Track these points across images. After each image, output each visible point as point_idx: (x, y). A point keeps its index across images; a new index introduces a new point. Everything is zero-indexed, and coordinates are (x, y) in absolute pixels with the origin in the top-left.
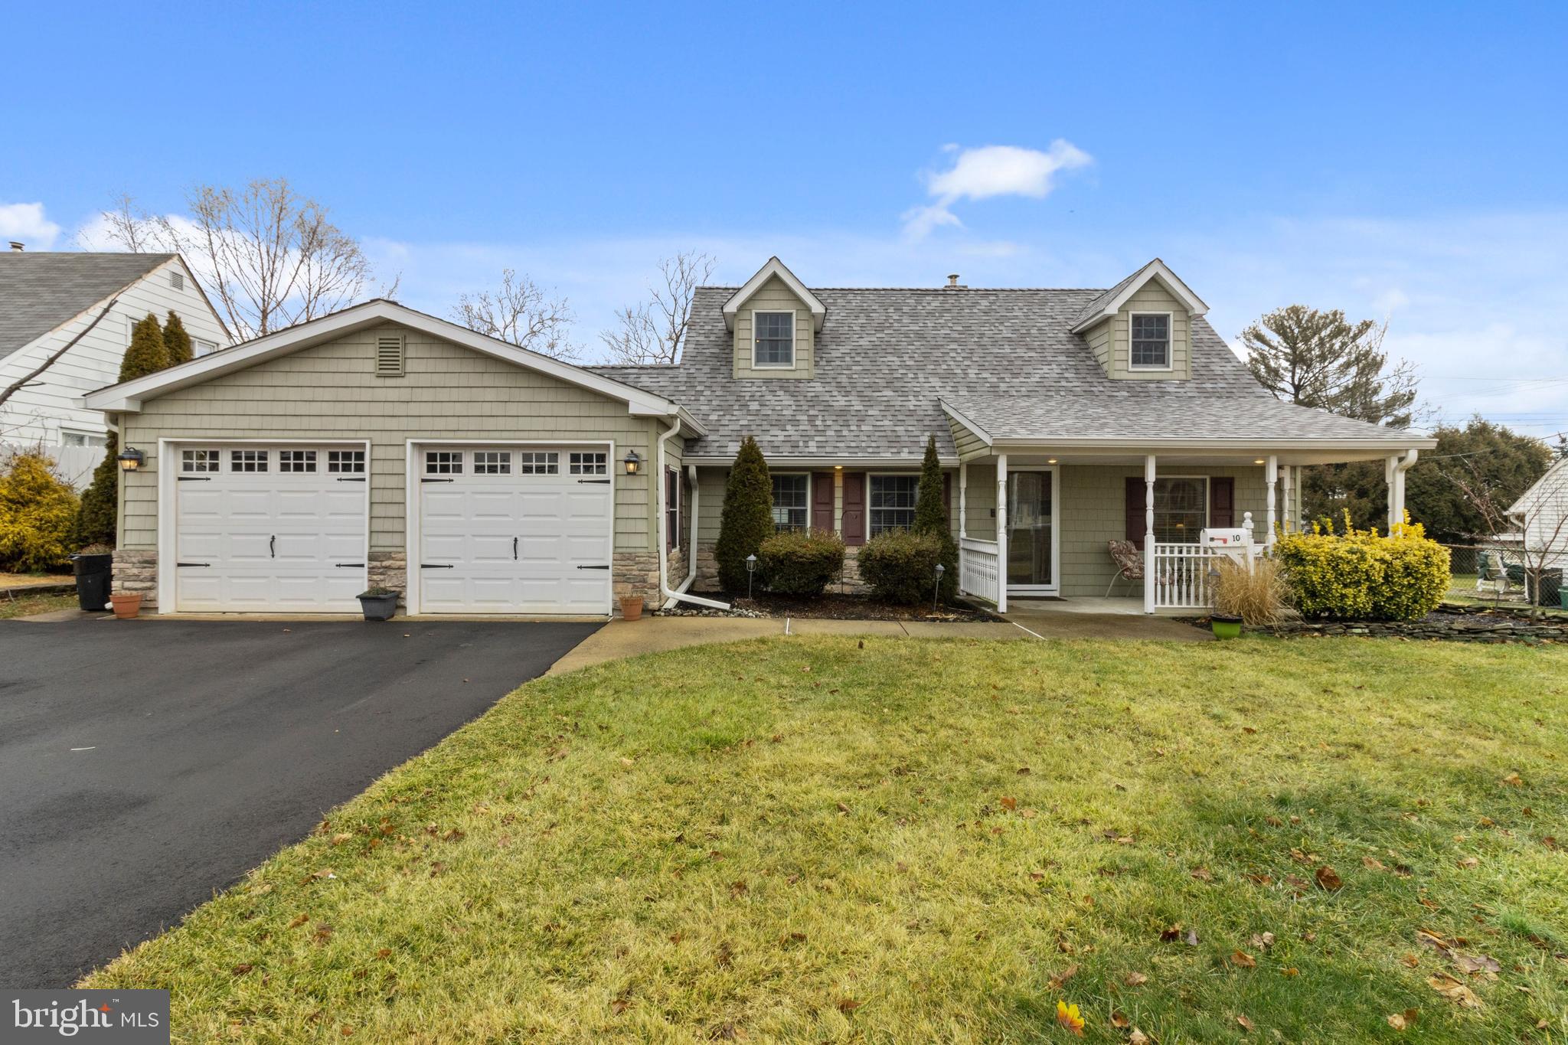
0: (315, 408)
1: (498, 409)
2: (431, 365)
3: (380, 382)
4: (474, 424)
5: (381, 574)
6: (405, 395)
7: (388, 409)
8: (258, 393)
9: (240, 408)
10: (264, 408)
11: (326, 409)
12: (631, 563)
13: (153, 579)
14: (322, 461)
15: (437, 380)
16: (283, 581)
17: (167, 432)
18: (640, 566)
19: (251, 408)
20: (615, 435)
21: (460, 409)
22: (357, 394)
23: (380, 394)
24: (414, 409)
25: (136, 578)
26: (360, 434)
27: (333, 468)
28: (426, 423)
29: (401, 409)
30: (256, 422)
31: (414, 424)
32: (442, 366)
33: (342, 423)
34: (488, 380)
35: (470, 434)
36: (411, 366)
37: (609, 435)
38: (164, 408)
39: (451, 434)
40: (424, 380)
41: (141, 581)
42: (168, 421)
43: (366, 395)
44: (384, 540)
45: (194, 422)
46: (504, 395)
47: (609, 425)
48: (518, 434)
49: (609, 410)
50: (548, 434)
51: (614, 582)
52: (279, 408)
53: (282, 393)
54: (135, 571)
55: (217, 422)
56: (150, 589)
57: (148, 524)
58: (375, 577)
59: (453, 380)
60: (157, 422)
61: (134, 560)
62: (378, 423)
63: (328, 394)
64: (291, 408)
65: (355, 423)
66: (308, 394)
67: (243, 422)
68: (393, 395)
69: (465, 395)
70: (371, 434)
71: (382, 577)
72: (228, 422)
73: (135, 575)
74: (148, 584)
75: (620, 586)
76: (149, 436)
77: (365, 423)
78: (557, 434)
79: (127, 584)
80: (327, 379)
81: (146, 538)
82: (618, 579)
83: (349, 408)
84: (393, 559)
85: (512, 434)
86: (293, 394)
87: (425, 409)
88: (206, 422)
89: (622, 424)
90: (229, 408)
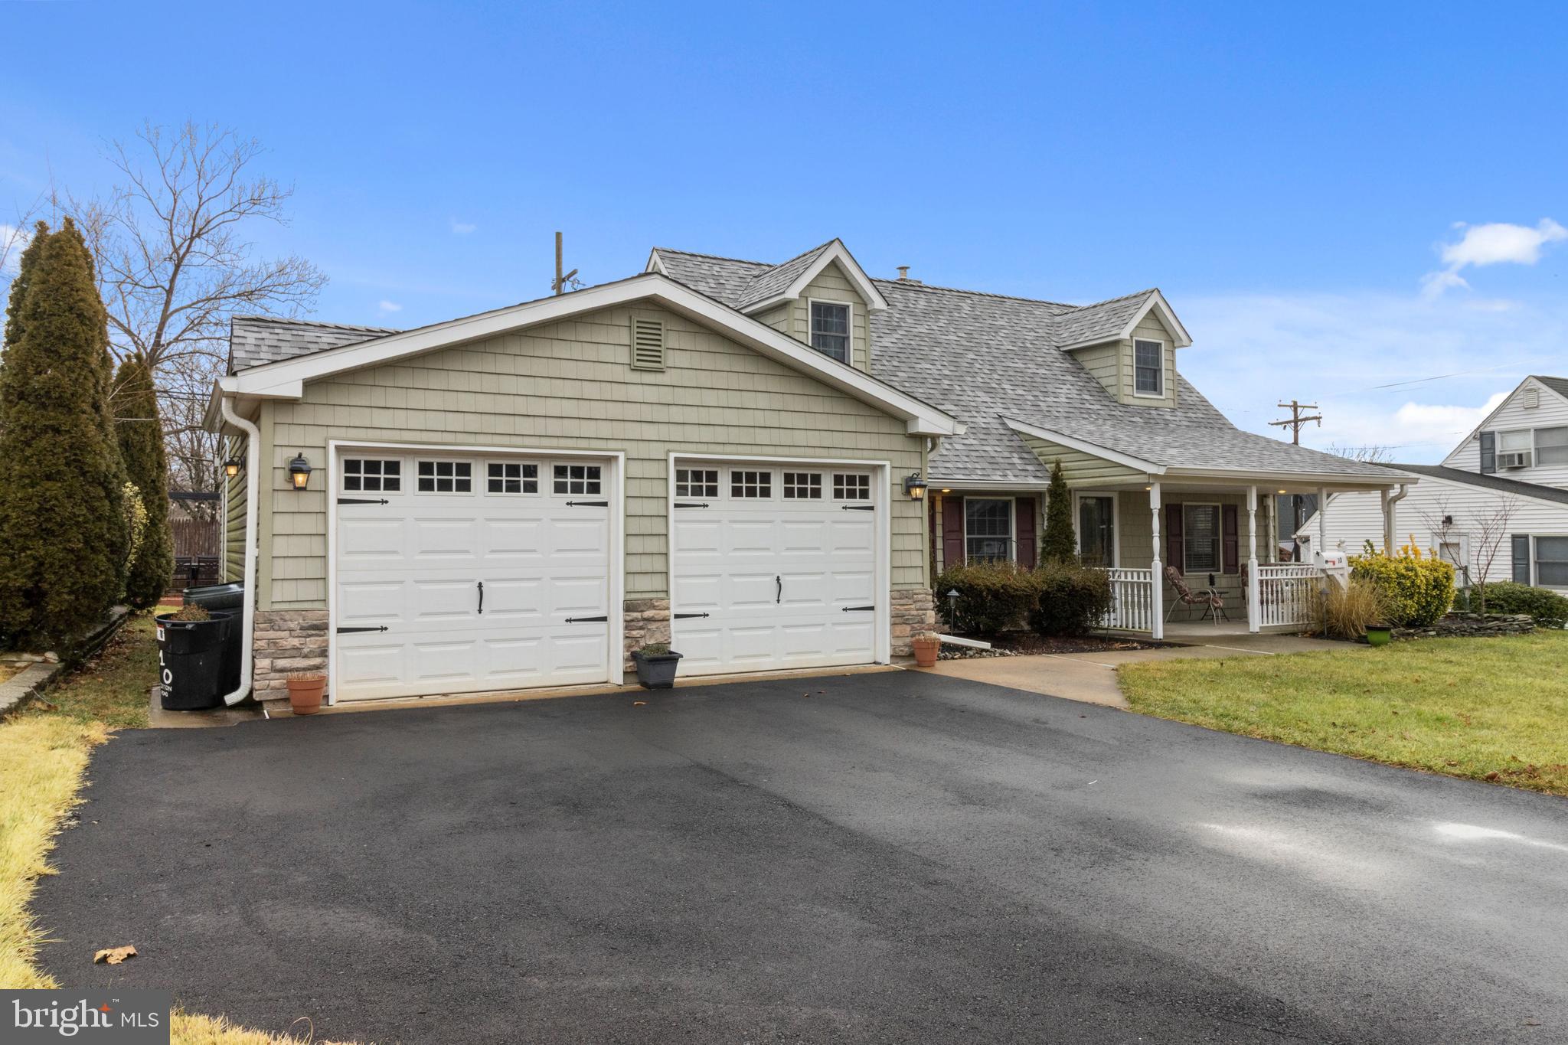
0: (553, 407)
1: (772, 419)
2: (696, 360)
3: (636, 377)
4: (745, 436)
5: (641, 628)
6: (666, 395)
7: (647, 413)
8: (475, 382)
9: (451, 401)
10: (485, 403)
11: (569, 408)
12: (910, 602)
13: (324, 653)
14: (546, 478)
15: (704, 379)
16: (493, 645)
17: (342, 432)
18: (919, 605)
19: (467, 402)
20: (891, 455)
21: (731, 417)
22: (608, 392)
23: (636, 393)
24: (676, 414)
25: (297, 653)
26: (612, 444)
27: (560, 488)
28: (692, 433)
29: (661, 414)
30: (473, 423)
31: (676, 433)
32: (707, 362)
33: (588, 429)
34: (760, 383)
35: (741, 448)
36: (671, 358)
37: (884, 454)
38: (337, 396)
39: (719, 448)
40: (689, 378)
41: (306, 656)
42: (342, 416)
43: (619, 392)
44: (643, 583)
45: (382, 418)
46: (777, 402)
47: (885, 443)
48: (794, 451)
49: (885, 426)
50: (824, 452)
51: (893, 624)
52: (505, 405)
53: (509, 384)
54: (296, 642)
55: (416, 420)
56: (318, 667)
57: (312, 569)
58: (635, 633)
59: (720, 381)
60: (325, 416)
61: (292, 625)
62: (634, 431)
63: (570, 389)
64: (520, 404)
65: (605, 430)
66: (544, 386)
67: (454, 422)
68: (651, 394)
69: (734, 399)
70: (626, 445)
71: (642, 632)
72: (435, 421)
73: (295, 648)
74: (317, 661)
75: (899, 628)
76: (314, 437)
77: (618, 430)
78: (833, 452)
79: (281, 663)
80: (569, 369)
81: (308, 591)
82: (898, 620)
83: (598, 409)
84: (654, 607)
85: (786, 450)
86: (524, 386)
87: (692, 415)
88: (401, 419)
89: (898, 443)
90: (434, 400)
